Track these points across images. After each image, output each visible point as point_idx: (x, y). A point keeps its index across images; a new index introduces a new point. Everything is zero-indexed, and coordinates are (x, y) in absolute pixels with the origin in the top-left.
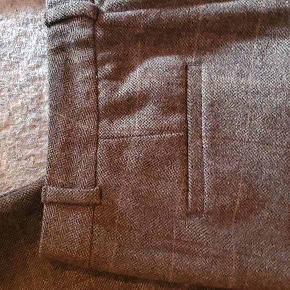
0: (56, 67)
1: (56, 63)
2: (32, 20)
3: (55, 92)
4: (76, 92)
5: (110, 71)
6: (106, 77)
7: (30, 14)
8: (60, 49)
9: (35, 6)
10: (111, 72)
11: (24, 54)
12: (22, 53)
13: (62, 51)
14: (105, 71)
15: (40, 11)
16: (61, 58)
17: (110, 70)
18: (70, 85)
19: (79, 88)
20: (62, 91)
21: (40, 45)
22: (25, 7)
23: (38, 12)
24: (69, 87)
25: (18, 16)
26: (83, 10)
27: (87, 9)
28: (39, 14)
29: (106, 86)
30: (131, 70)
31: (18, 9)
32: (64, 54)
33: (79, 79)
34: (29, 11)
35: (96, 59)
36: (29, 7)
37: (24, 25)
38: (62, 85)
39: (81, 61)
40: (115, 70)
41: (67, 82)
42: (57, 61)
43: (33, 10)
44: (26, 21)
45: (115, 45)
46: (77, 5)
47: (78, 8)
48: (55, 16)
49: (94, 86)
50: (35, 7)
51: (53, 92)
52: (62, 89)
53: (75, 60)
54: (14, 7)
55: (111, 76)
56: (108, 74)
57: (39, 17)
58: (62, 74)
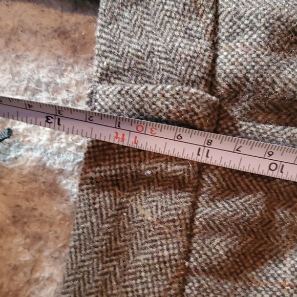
0: (94, 220)
1: (95, 209)
2: (48, 85)
3: (79, 279)
4: (129, 289)
5: (220, 256)
6: (210, 269)
7: (46, 71)
8: (112, 181)
9: (60, 53)
10: (225, 257)
11: (16, 158)
12: (13, 155)
13: (113, 185)
14: (209, 254)
15: (70, 68)
16: (108, 201)
17: (221, 252)
18: (117, 270)
19: (139, 281)
20: (96, 281)
21: (56, 145)
22: (36, 52)
23: (65, 70)
24: (115, 275)
25: (18, 69)
26: (187, 111)
27: (197, 110)
28: (66, 73)
29: (205, 290)
30: (271, 257)
31: (19, 53)
32: (118, 191)
33: (142, 257)
34: (44, 64)
35: (192, 220)
36: (45, 54)
37: (29, 93)
38: (98, 265)
39: (155, 217)
40: (233, 255)
41: (111, 261)
42: (97, 206)
43: (54, 63)
44: (33, 85)
45: (243, 194)
46: (172, 95)
47: (176, 104)
48: (114, 107)
49: (176, 286)
50: (59, 57)
51: (74, 280)
52: (97, 278)
53: (142, 212)
54: (12, 45)
55: (222, 268)
56: (215, 263)
57: (65, 80)
58: (103, 240)
